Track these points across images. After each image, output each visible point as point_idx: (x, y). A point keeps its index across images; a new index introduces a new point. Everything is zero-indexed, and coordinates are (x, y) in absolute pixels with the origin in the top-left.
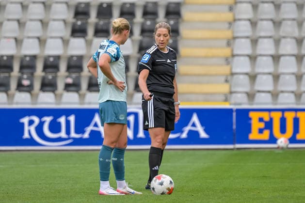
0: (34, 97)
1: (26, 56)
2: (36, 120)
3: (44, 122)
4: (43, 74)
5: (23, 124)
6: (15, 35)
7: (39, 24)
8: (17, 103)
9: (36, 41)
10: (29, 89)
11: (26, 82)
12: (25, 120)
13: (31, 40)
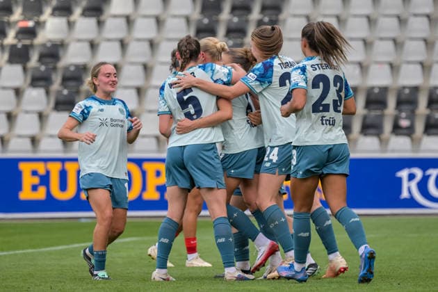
0: (416, 143)
1: (404, 88)
2: (419, 173)
3: (429, 176)
4: (427, 112)
5: (400, 180)
6: (390, 59)
7: (422, 44)
8: (393, 151)
9: (419, 67)
10: (409, 132)
11: (404, 123)
12: (404, 174)
13: (411, 67)
